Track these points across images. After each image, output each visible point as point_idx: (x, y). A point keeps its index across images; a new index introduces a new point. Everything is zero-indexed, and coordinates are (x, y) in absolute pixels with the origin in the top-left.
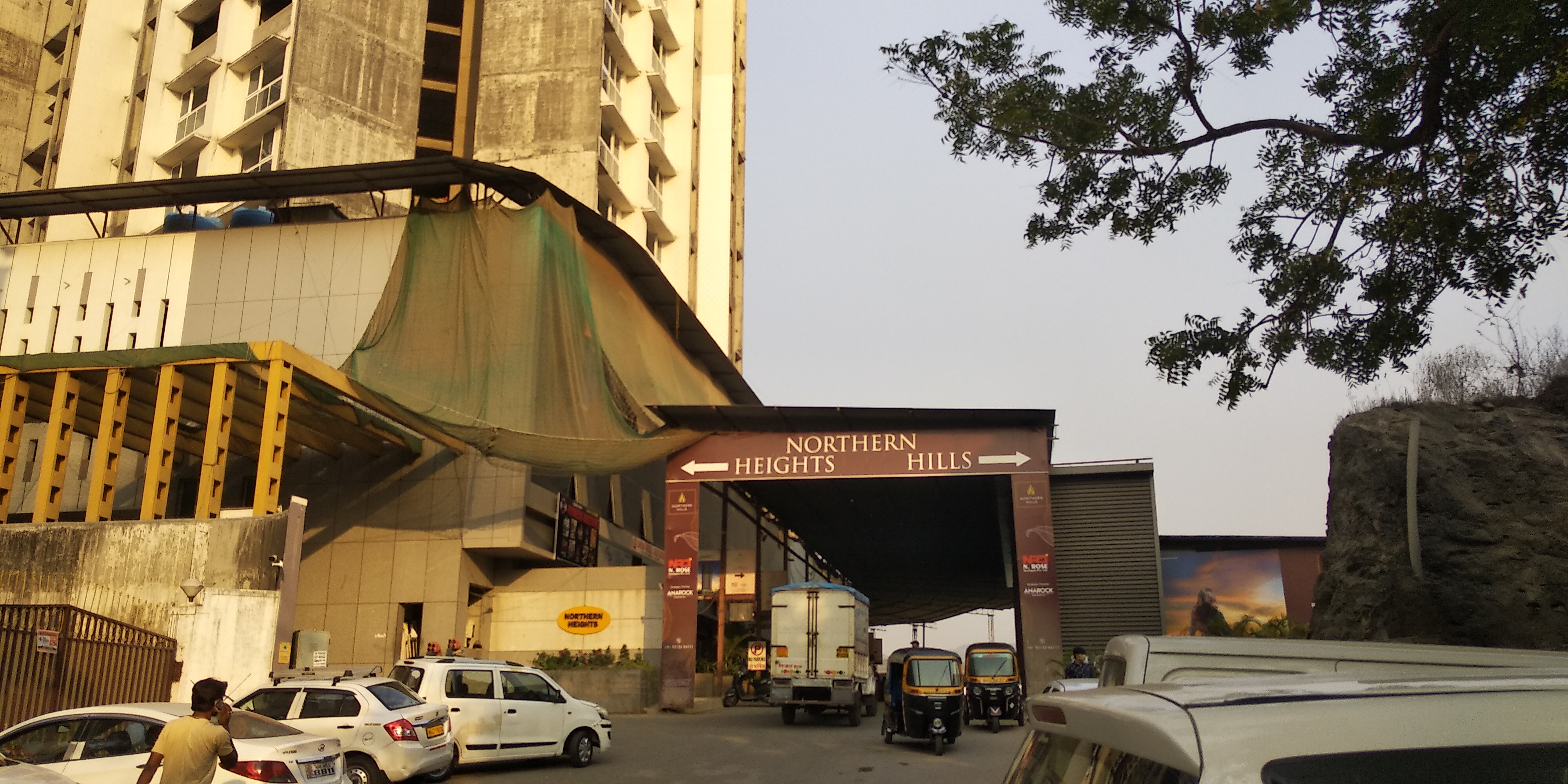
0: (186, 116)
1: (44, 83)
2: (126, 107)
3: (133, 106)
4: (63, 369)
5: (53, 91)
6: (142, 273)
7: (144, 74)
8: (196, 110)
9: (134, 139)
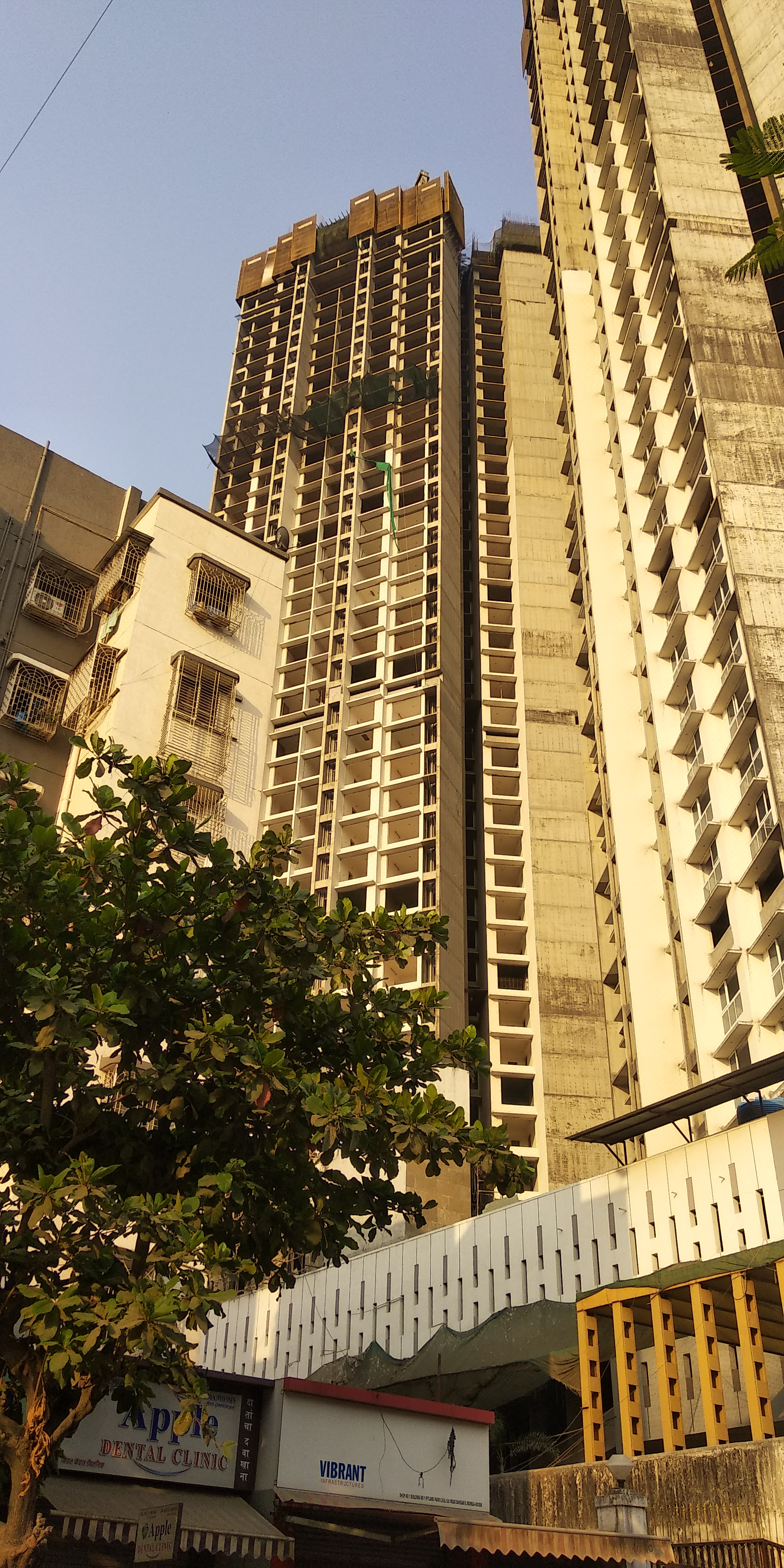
0: (727, 1008)
1: (611, 1014)
2: (678, 1014)
3: (682, 1010)
4: (694, 1282)
5: (619, 1018)
6: (732, 1167)
7: (683, 982)
8: (733, 1000)
9: (691, 1042)
